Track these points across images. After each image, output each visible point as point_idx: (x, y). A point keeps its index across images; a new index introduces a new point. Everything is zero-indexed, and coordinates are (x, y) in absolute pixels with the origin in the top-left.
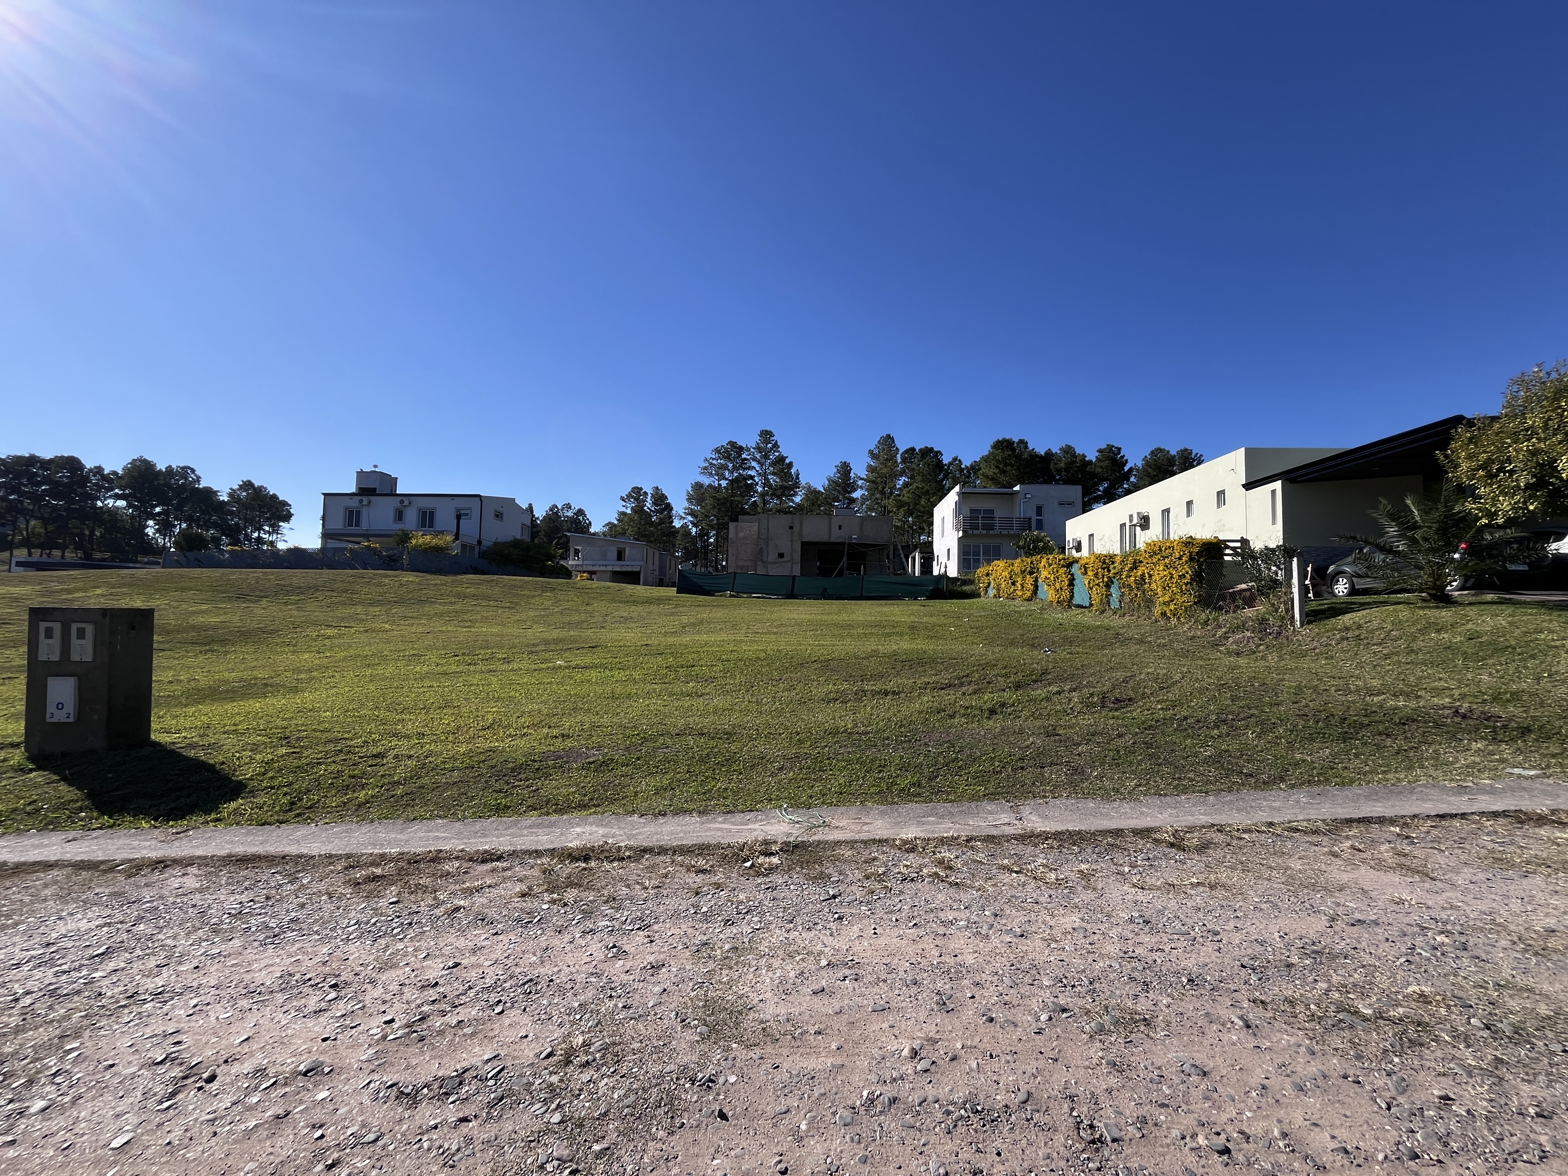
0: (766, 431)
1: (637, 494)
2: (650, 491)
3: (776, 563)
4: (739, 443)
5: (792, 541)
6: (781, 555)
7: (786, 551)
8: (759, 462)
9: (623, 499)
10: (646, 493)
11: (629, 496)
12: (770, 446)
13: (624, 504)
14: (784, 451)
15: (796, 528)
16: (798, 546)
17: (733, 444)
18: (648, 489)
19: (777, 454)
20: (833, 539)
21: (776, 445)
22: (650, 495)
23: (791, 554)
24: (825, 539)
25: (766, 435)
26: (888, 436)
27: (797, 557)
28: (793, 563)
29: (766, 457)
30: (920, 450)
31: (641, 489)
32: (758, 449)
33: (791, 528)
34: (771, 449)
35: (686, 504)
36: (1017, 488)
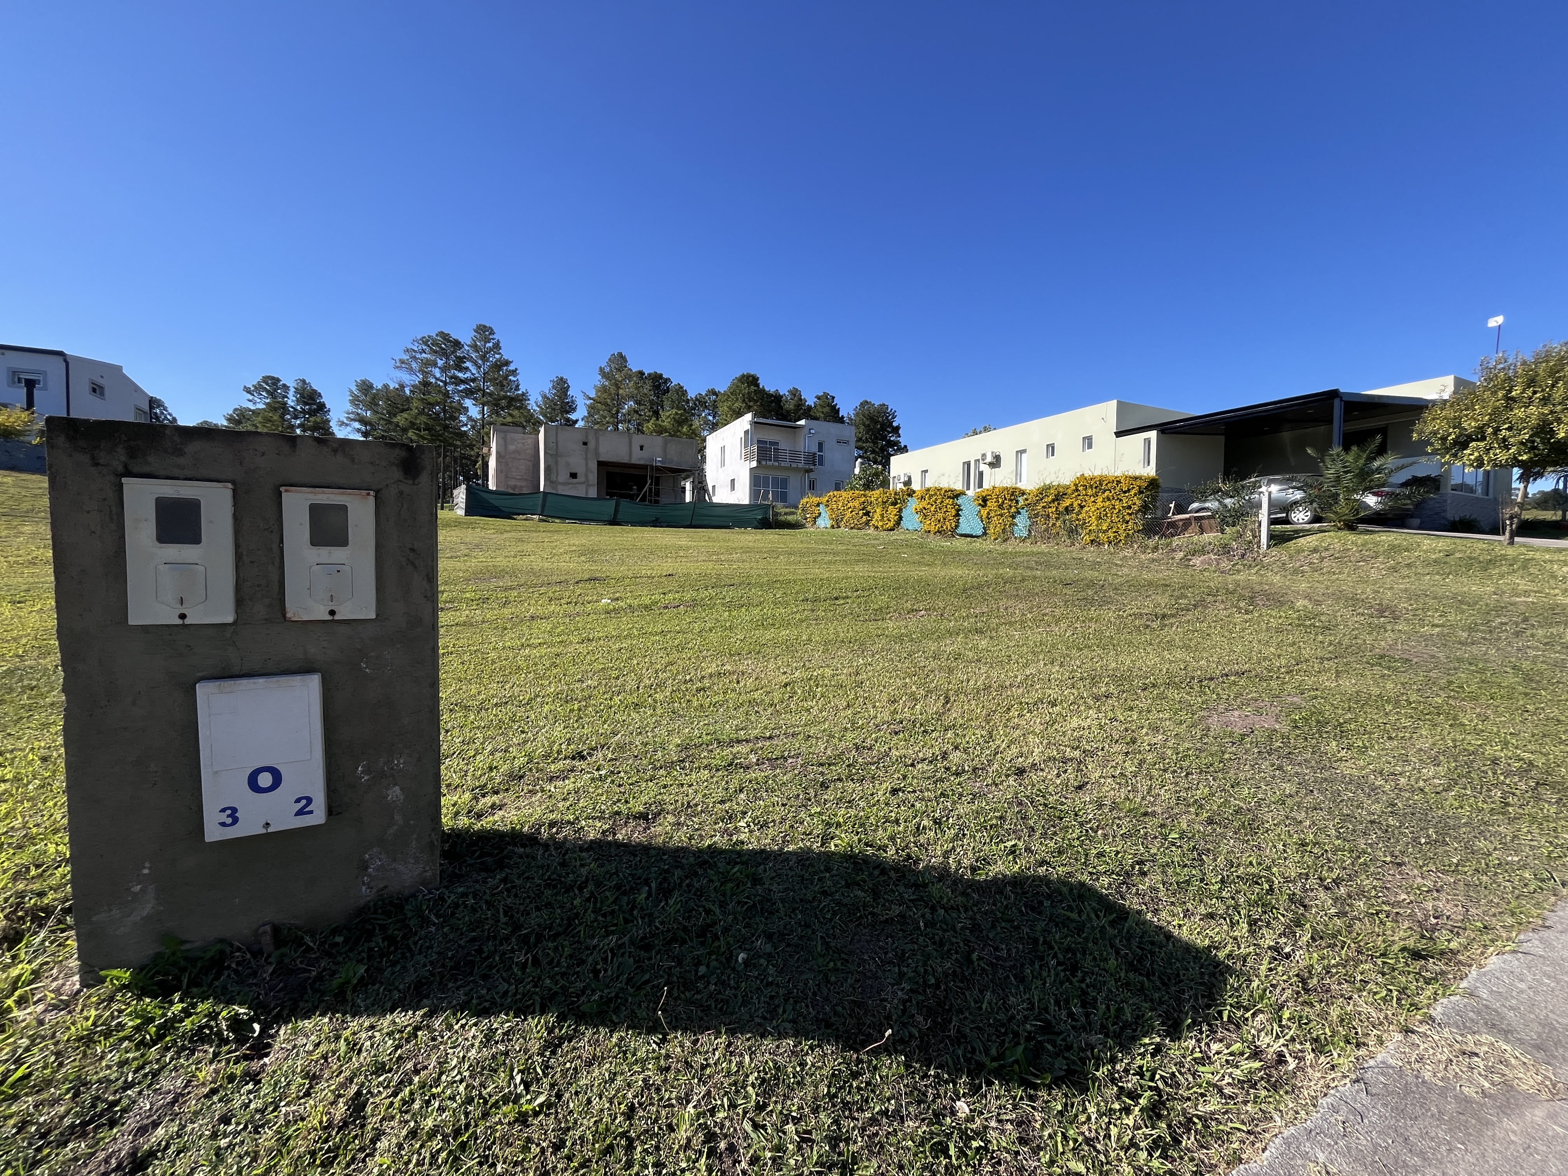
0: (485, 326)
1: (272, 386)
2: (292, 384)
3: (569, 484)
4: (454, 336)
5: (586, 459)
6: (574, 476)
7: (580, 470)
8: (475, 363)
9: (248, 391)
10: (286, 387)
11: (258, 388)
12: (490, 345)
13: (251, 397)
14: (506, 353)
15: (592, 445)
16: (594, 466)
17: (445, 336)
18: (290, 380)
19: (497, 356)
20: (634, 461)
21: (497, 346)
22: (292, 390)
23: (586, 475)
24: (625, 460)
25: (484, 332)
26: (620, 355)
27: (593, 478)
28: (588, 486)
29: (484, 358)
30: (649, 375)
31: (278, 380)
32: (475, 347)
33: (585, 444)
34: (491, 349)
35: (351, 408)
36: (802, 422)
